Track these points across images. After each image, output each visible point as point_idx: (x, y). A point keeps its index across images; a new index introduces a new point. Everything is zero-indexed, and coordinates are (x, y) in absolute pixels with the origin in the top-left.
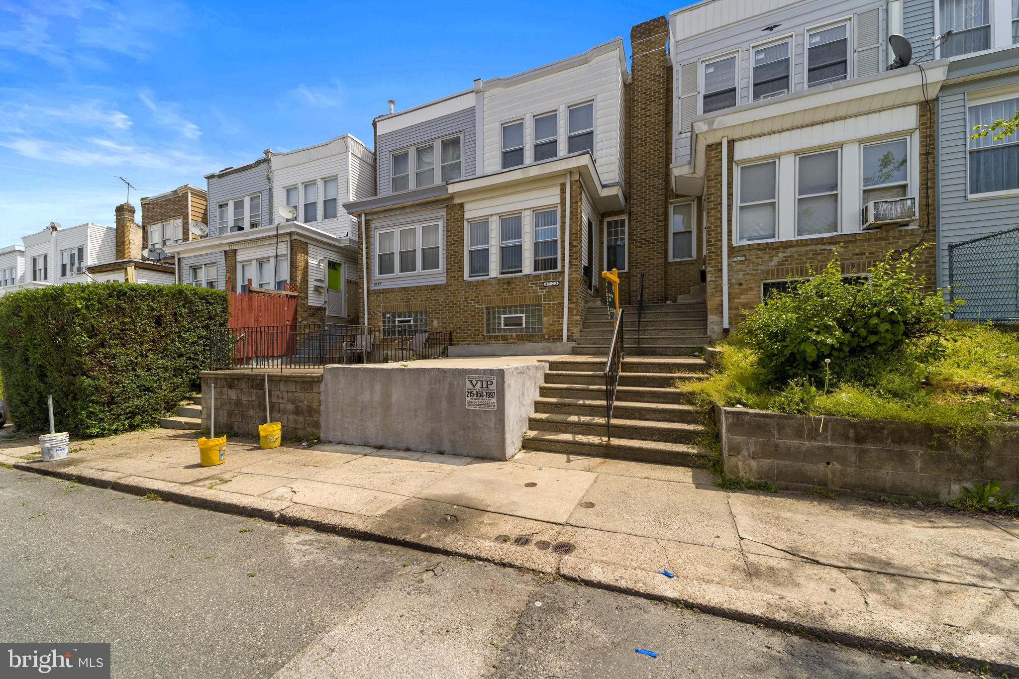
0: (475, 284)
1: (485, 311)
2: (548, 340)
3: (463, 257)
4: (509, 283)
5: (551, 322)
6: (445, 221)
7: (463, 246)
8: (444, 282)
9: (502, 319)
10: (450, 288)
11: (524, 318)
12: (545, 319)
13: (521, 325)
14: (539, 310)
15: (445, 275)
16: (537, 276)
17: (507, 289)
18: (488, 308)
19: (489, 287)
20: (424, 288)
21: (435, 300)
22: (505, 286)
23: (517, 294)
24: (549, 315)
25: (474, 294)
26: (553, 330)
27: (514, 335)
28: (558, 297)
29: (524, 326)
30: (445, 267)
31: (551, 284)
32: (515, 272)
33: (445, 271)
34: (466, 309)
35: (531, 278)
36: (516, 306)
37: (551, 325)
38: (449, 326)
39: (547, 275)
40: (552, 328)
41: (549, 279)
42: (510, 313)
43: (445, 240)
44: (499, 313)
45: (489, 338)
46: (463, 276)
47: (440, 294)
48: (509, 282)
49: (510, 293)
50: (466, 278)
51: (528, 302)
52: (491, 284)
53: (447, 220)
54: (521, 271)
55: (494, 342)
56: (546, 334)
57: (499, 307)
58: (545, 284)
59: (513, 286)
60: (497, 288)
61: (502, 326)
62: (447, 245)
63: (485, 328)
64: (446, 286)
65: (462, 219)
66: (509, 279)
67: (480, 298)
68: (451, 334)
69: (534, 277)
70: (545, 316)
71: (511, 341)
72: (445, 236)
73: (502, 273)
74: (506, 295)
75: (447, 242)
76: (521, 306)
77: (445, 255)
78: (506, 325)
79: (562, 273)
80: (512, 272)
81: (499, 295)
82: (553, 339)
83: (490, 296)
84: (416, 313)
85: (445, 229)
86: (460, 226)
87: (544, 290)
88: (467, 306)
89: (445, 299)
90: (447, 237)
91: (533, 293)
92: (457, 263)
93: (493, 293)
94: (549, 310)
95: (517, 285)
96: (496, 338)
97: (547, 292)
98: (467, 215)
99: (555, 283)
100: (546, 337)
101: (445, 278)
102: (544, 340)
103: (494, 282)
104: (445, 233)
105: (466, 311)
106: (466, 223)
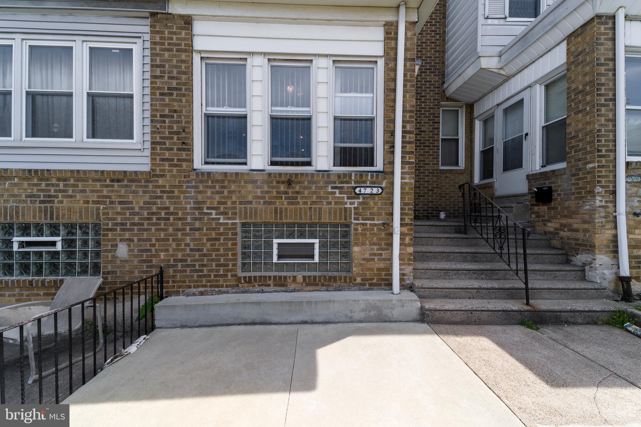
0: (220, 178)
1: (239, 230)
2: (361, 287)
3: (190, 122)
4: (289, 183)
5: (367, 256)
6: (148, 45)
7: (190, 102)
8: (147, 168)
9: (275, 247)
10: (161, 181)
11: (317, 247)
12: (356, 249)
13: (312, 257)
14: (346, 235)
15: (148, 153)
16: (345, 175)
17: (286, 193)
18: (244, 225)
19: (250, 187)
20: (93, 175)
21: (120, 203)
22: (282, 188)
23: (306, 203)
24: (363, 244)
25: (217, 198)
26: (370, 269)
27: (300, 276)
28: (379, 214)
29: (317, 259)
30: (148, 137)
31: (368, 191)
32: (297, 164)
33: (148, 145)
34: (197, 224)
35: (333, 178)
36: (300, 225)
37: (368, 260)
38: (157, 256)
39: (361, 176)
40: (369, 265)
41: (364, 182)
42: (291, 235)
43: (147, 83)
44: (270, 236)
45: (249, 280)
46: (191, 161)
47: (134, 192)
48: (290, 181)
49: (292, 200)
50: (198, 163)
51: (326, 219)
52: (254, 182)
53: (153, 43)
54: (309, 164)
55: (257, 289)
56: (358, 275)
57: (266, 224)
58: (357, 190)
59: (297, 188)
60: (266, 188)
61: (275, 259)
62: (152, 94)
63: (239, 262)
64: (151, 176)
65: (189, 49)
66: (291, 175)
67: (229, 204)
68: (161, 272)
69: (339, 176)
70: (357, 244)
71: (293, 286)
72: (148, 76)
73: (273, 163)
74: (283, 204)
75: (152, 88)
76: (311, 225)
77: (148, 114)
78: (280, 257)
79: (388, 173)
80: (292, 164)
81: (270, 203)
82: (370, 285)
83: (250, 203)
84: (71, 228)
85: (148, 60)
86: (183, 61)
87: (356, 201)
88: (200, 219)
89: (145, 203)
90: (153, 77)
91: (336, 203)
92: (178, 133)
93: (258, 197)
94: (364, 235)
95: (305, 188)
96: (263, 282)
97: (360, 204)
98: (199, 44)
99: (375, 191)
100: (359, 280)
101: (148, 160)
102: (355, 285)
103: (259, 177)
104: (148, 68)
105: (199, 229)
106: (196, 58)
